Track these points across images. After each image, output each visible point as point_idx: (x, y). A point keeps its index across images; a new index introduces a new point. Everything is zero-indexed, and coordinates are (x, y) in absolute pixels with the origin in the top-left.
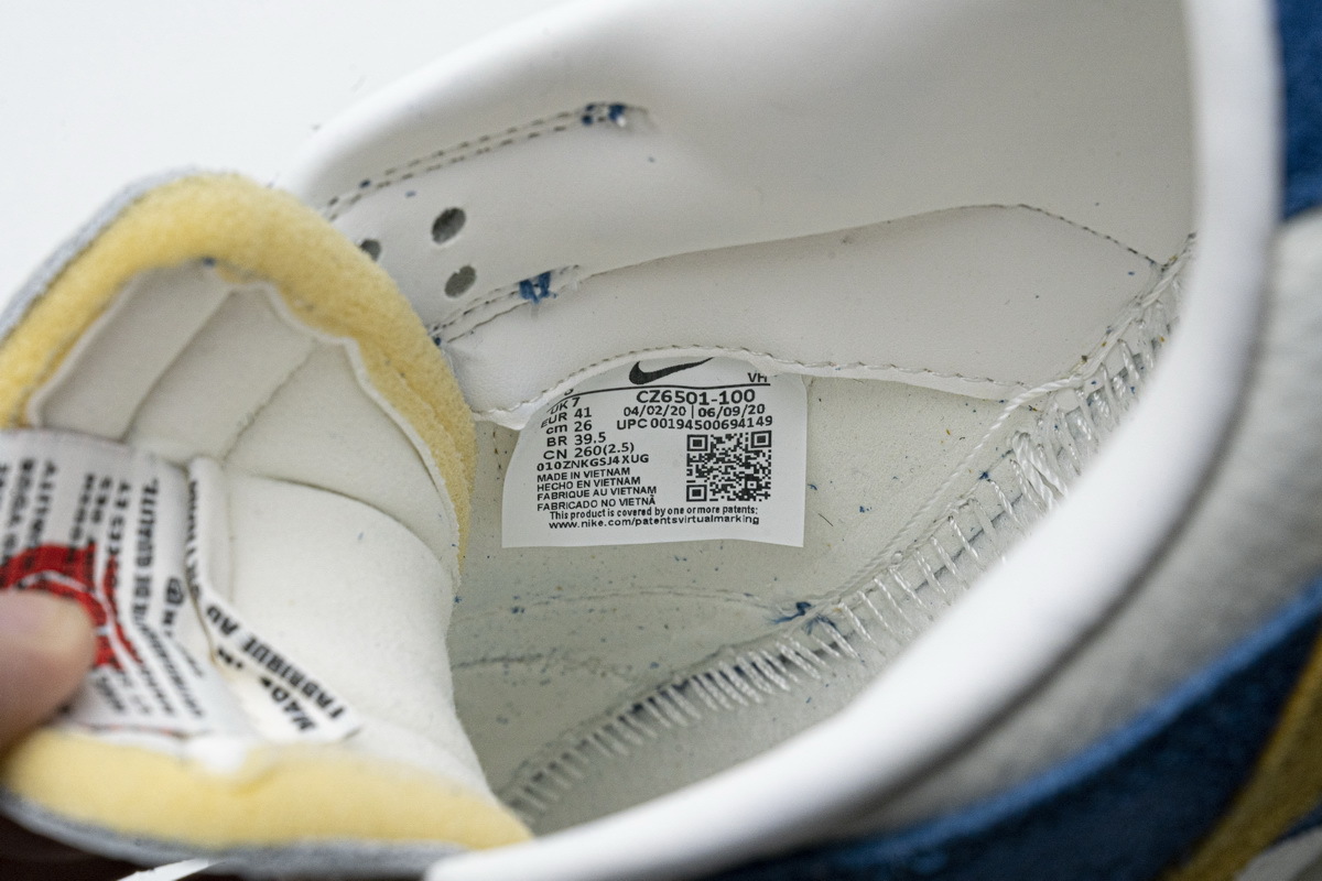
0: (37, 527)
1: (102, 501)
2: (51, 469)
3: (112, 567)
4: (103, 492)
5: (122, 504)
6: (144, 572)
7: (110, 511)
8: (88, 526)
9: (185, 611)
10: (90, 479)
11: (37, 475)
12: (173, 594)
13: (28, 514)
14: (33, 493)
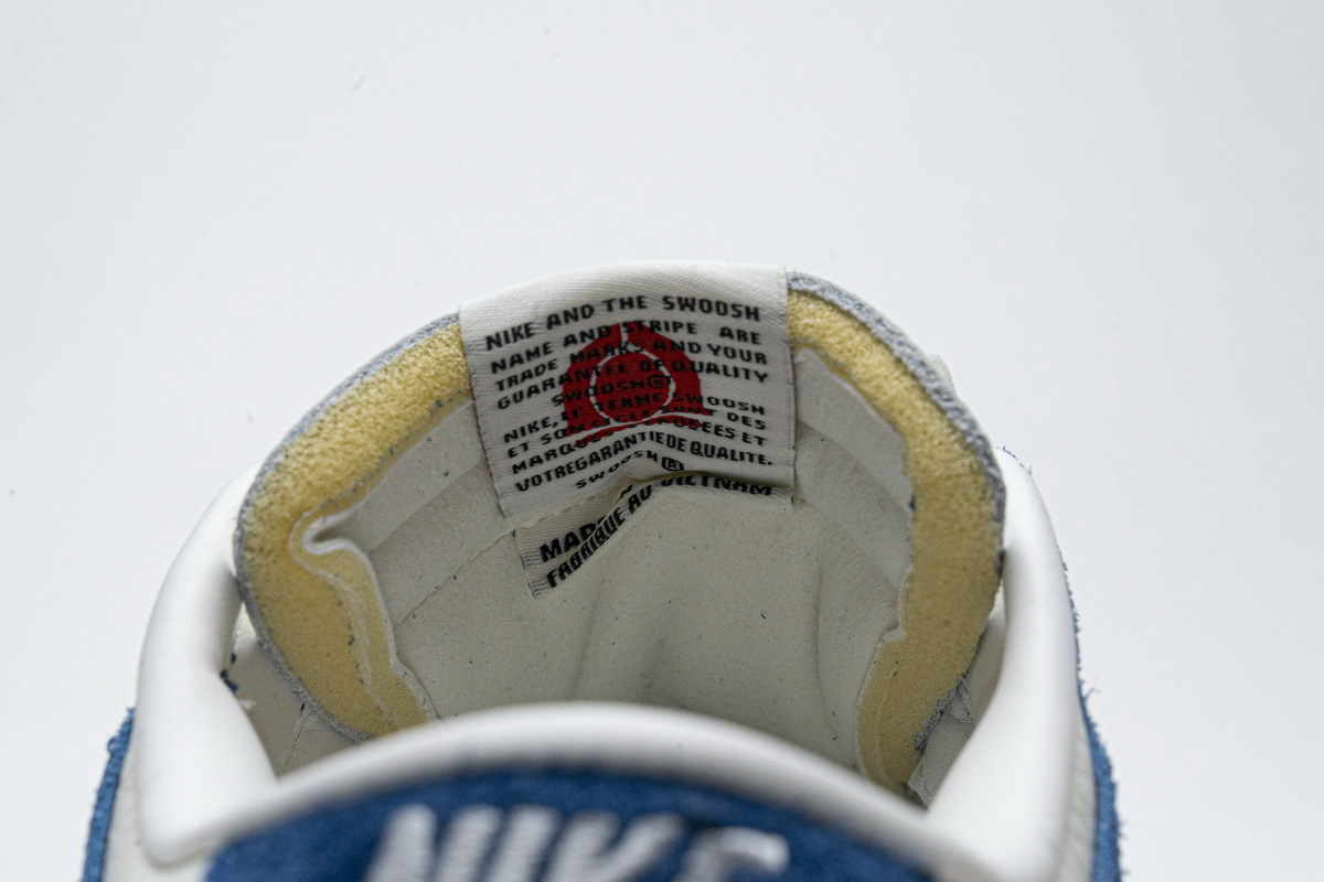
0: (712, 369)
1: (745, 421)
2: (762, 378)
3: (693, 424)
4: (753, 423)
5: (745, 437)
6: (687, 446)
7: (739, 428)
8: (722, 409)
9: (657, 468)
10: (761, 411)
11: (753, 366)
12: (669, 463)
13: (720, 360)
14: (739, 363)
